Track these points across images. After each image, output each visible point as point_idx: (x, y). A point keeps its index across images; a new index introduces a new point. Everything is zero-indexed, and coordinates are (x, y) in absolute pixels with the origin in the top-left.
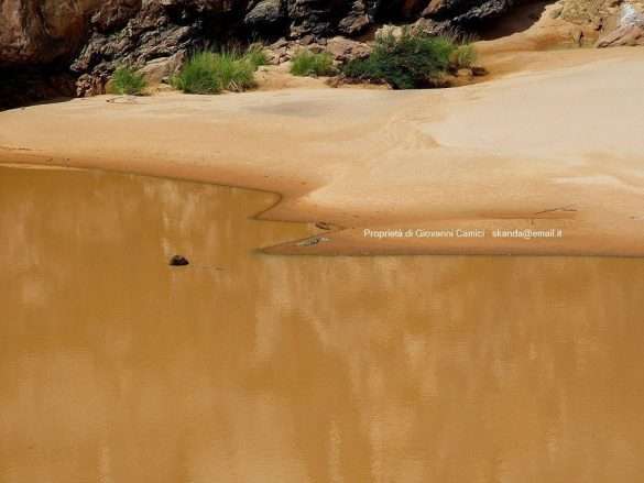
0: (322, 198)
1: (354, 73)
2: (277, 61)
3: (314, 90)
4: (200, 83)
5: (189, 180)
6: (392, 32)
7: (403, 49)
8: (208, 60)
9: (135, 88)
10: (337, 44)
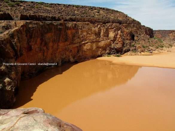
0: (113, 62)
1: (115, 56)
2: (112, 55)
3: (113, 57)
4: (108, 56)
5: (107, 61)
6: (117, 54)
7: (118, 55)
8: (109, 55)
9: (105, 56)
10: (115, 55)
